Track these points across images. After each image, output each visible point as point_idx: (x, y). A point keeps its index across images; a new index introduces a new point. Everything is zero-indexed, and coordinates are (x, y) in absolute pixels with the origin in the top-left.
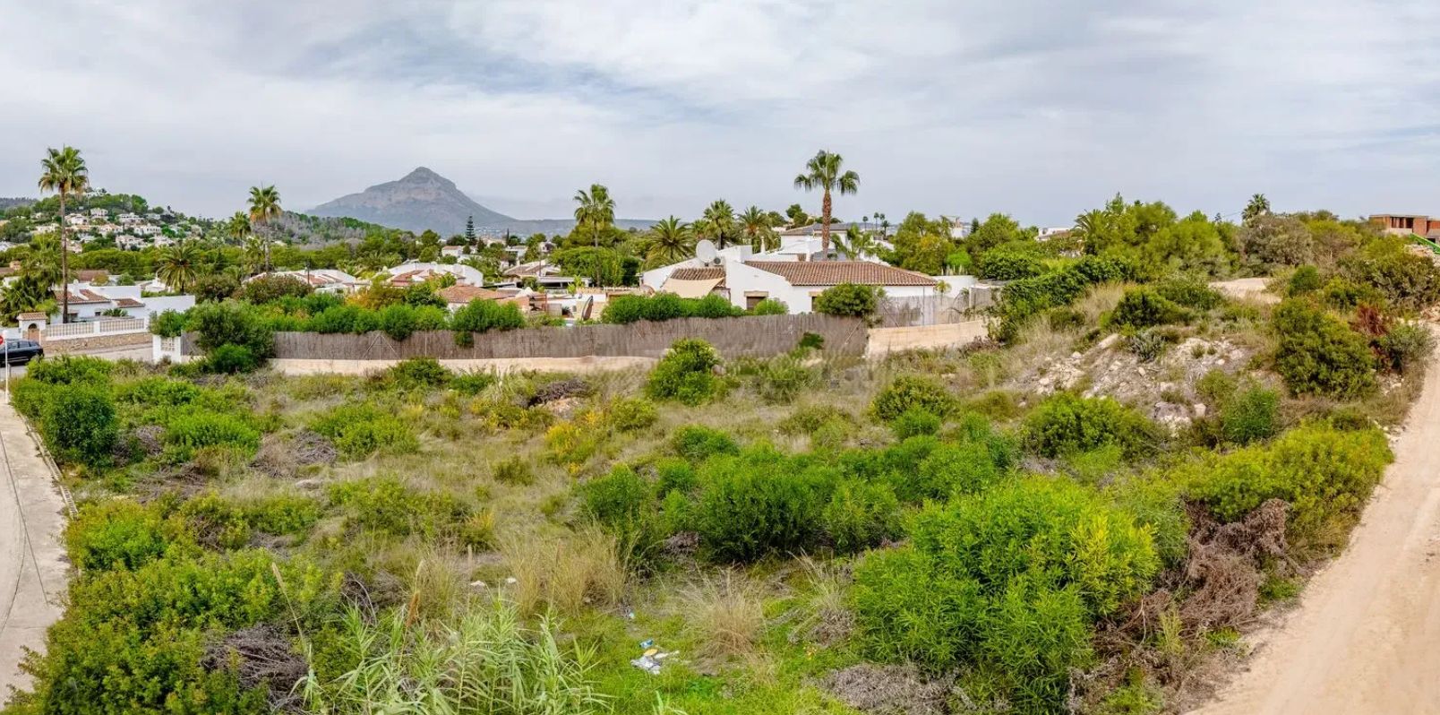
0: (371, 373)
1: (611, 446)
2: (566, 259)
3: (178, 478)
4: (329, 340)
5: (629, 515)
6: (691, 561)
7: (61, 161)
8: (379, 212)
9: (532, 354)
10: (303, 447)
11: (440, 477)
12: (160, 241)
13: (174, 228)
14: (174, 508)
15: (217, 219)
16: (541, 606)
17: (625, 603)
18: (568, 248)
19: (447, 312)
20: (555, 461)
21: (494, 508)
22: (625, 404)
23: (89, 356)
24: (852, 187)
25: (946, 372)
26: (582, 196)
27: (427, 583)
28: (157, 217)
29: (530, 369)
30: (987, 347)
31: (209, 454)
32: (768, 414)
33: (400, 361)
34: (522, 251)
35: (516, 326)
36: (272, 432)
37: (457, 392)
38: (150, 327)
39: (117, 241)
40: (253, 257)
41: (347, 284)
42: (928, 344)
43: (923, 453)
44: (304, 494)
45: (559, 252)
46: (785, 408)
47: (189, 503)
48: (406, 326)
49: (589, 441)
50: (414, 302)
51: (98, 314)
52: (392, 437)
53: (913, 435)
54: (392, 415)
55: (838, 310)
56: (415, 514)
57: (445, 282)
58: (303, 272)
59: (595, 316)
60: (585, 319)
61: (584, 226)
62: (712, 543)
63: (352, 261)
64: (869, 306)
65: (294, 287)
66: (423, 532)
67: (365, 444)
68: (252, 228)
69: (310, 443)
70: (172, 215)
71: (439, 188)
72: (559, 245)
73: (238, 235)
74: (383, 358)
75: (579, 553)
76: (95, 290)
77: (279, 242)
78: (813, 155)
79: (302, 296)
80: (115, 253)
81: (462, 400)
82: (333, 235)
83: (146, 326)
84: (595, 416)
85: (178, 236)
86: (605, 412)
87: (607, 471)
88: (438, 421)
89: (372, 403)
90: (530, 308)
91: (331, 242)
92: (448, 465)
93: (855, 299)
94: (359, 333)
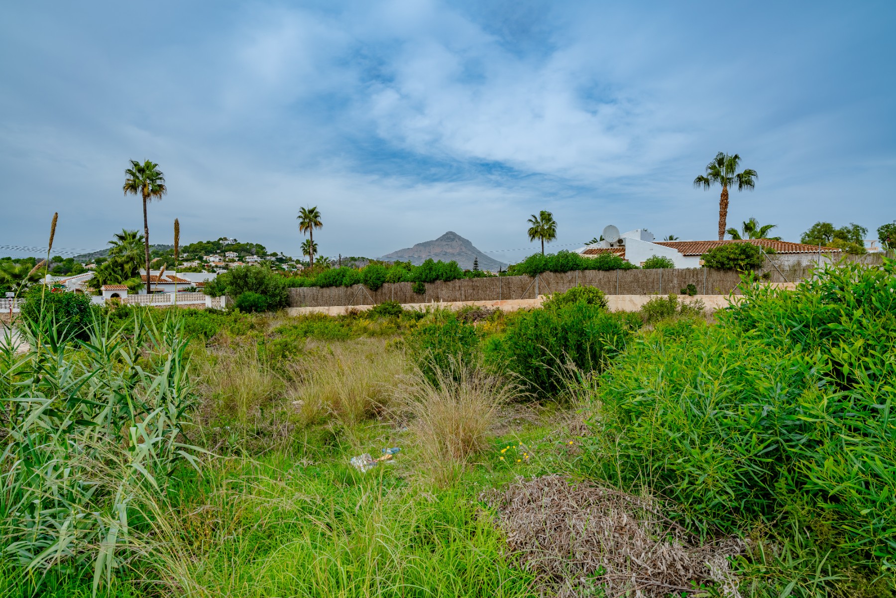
7: (141, 171)
9: (466, 299)
33: (375, 305)
35: (455, 278)
48: (379, 280)
55: (723, 264)
64: (755, 260)
74: (364, 303)
93: (740, 254)
94: (347, 286)
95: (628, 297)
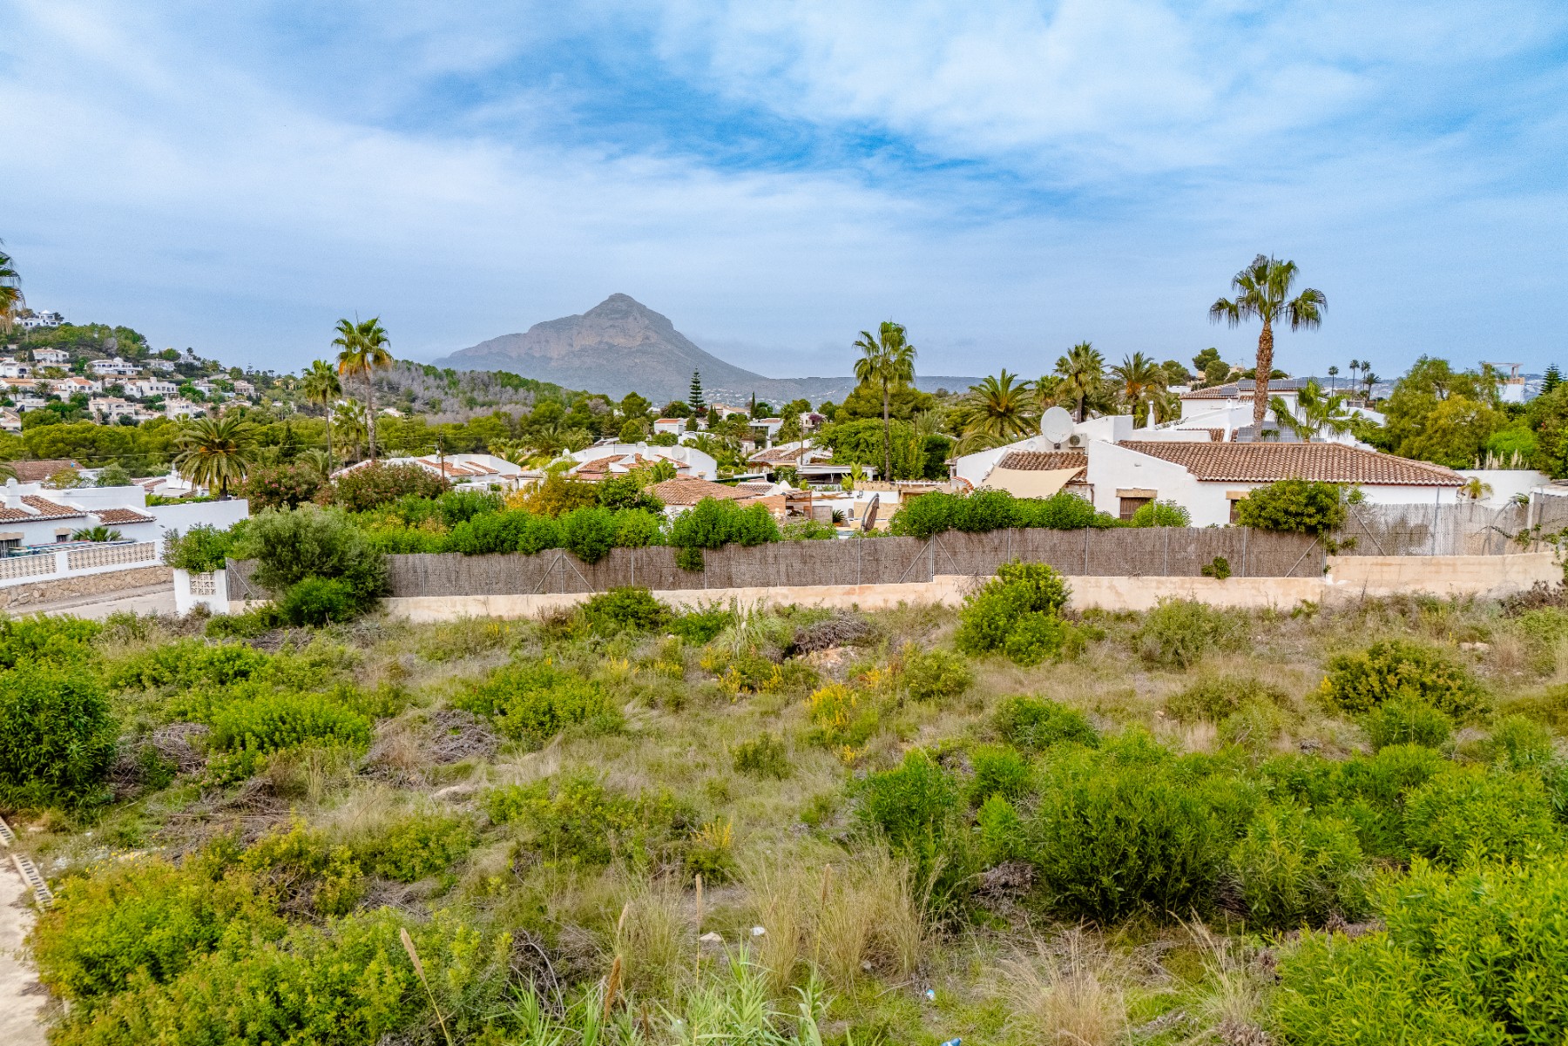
0: (549, 614)
1: (902, 721)
2: (841, 438)
3: (236, 806)
4: (480, 564)
5: (929, 829)
6: (1020, 910)
8: (553, 364)
9: (789, 582)
10: (445, 735)
11: (655, 768)
12: (177, 408)
13: (202, 386)
14: (233, 859)
15: (280, 370)
16: (800, 973)
17: (923, 972)
18: (843, 422)
19: (664, 519)
20: (821, 742)
21: (732, 818)
22: (925, 658)
23: (50, 614)
24: (1313, 317)
25: (1472, 639)
26: (865, 341)
27: (637, 938)
28: (168, 366)
29: (786, 603)
30: (1560, 603)
31: (287, 761)
32: (1148, 685)
33: (594, 594)
34: (774, 426)
35: (766, 540)
36: (393, 715)
37: (680, 638)
38: (166, 557)
39: (92, 408)
40: (347, 434)
41: (507, 477)
42: (1438, 588)
43: (1416, 776)
44: (448, 810)
45: (830, 427)
46: (1178, 676)
47: (259, 845)
48: (601, 541)
49: (871, 713)
50: (612, 504)
51: (62, 538)
52: (583, 710)
53: (1398, 742)
54: (583, 677)
55: (1276, 523)
56: (618, 829)
57: (659, 473)
58: (433, 459)
59: (882, 524)
60: (867, 529)
61: (868, 387)
62: (1051, 885)
63: (515, 441)
64: (1332, 517)
65: (420, 482)
66: (630, 857)
67: (542, 724)
68: (343, 388)
69: (456, 728)
70: (196, 363)
71: (646, 328)
72: (831, 416)
73: (320, 398)
74: (567, 591)
75: (856, 887)
76: (53, 496)
77: (391, 411)
78: (1245, 264)
79: (433, 498)
80: (89, 430)
81: (688, 651)
82: (481, 399)
83: (158, 556)
84: (880, 674)
85: (210, 400)
86: (895, 669)
87: (896, 761)
88: (651, 683)
89: (553, 660)
90: (788, 512)
91: (478, 410)
92: (667, 750)
93: (1306, 505)
94: (528, 553)
95: (1105, 580)
